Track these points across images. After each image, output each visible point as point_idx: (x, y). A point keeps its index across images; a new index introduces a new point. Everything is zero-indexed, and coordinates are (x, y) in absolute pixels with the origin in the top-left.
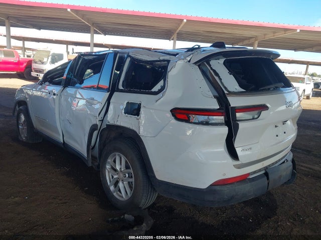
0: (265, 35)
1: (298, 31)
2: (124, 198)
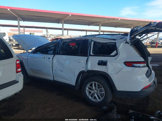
0: (104, 21)
1: (120, 19)
2: (99, 100)
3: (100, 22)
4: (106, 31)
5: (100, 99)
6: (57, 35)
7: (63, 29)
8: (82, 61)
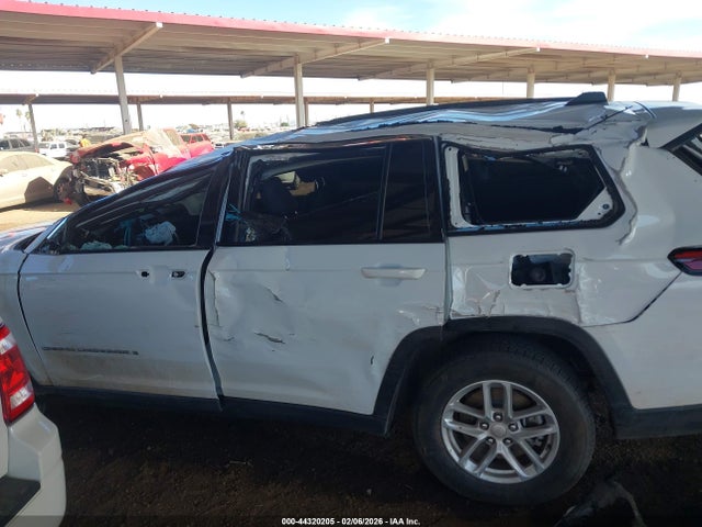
0: (316, 50)
1: (387, 41)
2: (525, 474)
3: (296, 57)
4: (315, 98)
5: (531, 467)
6: (81, 129)
7: (124, 100)
8: (419, 273)
